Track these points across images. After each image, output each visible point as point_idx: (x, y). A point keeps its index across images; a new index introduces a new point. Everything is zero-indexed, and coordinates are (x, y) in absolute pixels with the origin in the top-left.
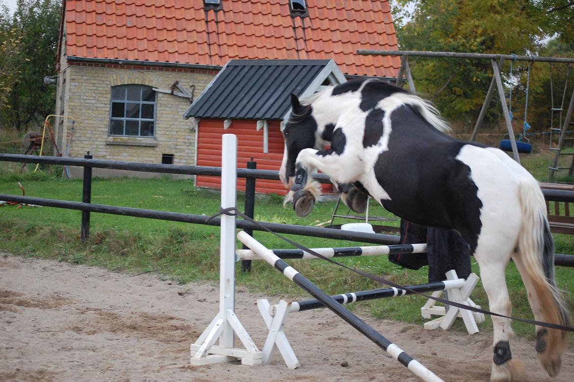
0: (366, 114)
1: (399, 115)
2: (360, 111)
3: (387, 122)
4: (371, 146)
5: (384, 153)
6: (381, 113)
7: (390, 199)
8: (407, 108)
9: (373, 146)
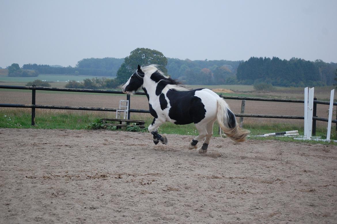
0: (159, 96)
1: (169, 94)
2: (156, 96)
3: (167, 99)
4: (165, 109)
5: (170, 109)
6: (163, 95)
7: (176, 121)
8: (170, 91)
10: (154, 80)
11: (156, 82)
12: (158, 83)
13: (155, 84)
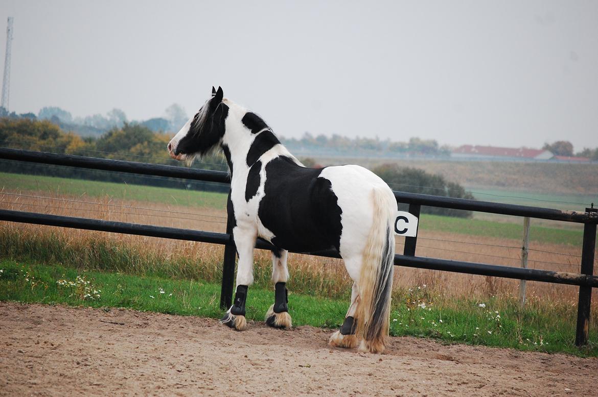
1: (271, 166)
2: (246, 166)
5: (263, 198)
8: (280, 159)
9: (253, 197)
10: (249, 128)
11: (254, 132)
12: (257, 134)
13: (250, 136)
